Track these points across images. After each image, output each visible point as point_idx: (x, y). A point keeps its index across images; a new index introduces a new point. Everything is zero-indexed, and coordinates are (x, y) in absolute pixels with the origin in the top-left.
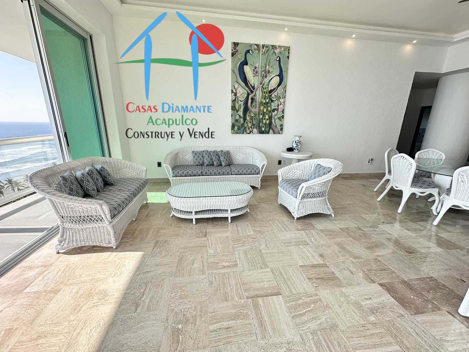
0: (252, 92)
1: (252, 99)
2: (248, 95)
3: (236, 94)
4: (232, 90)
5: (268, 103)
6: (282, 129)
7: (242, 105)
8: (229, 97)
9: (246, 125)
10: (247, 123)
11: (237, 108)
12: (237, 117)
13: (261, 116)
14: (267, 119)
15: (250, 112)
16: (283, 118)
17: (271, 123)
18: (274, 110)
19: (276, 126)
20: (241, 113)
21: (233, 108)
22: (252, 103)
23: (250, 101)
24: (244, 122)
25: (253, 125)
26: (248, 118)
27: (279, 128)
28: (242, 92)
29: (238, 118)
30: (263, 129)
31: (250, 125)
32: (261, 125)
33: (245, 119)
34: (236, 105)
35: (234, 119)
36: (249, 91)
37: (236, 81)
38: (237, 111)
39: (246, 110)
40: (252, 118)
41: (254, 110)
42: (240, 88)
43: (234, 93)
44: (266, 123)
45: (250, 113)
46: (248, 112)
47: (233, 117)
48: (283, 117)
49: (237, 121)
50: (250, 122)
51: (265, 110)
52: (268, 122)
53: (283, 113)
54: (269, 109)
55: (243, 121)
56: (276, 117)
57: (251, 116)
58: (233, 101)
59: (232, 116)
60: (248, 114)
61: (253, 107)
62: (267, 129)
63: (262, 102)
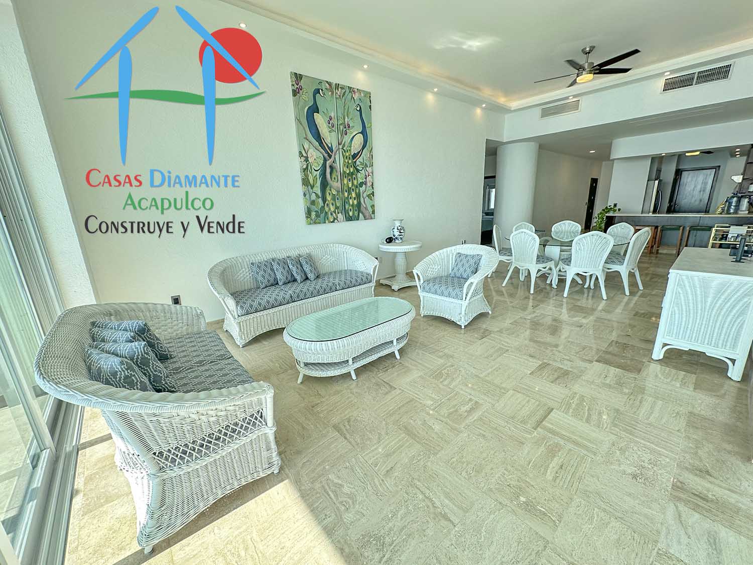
0: (330, 156)
1: (331, 167)
2: (325, 160)
3: (307, 159)
4: (300, 153)
5: (352, 174)
6: (373, 212)
7: (318, 177)
8: (297, 164)
9: (327, 209)
10: (328, 205)
11: (311, 182)
12: (313, 197)
13: (346, 194)
14: (355, 198)
15: (330, 188)
16: (373, 196)
17: (359, 204)
18: (361, 184)
19: (366, 208)
20: (318, 189)
21: (305, 182)
22: (331, 173)
23: (328, 170)
24: (324, 204)
25: (337, 208)
26: (329, 198)
27: (370, 210)
28: (315, 156)
29: (315, 199)
30: (351, 214)
31: (332, 209)
32: (347, 207)
33: (324, 200)
34: (309, 177)
35: (309, 199)
36: (326, 155)
37: (304, 138)
38: (312, 187)
39: (324, 185)
40: (334, 198)
41: (335, 184)
42: (312, 150)
43: (305, 157)
44: (353, 205)
45: (330, 190)
46: (328, 188)
47: (307, 196)
48: (373, 194)
49: (313, 203)
50: (333, 204)
51: (350, 185)
52: (355, 202)
53: (373, 188)
54: (355, 182)
55: (322, 203)
56: (365, 195)
57: (332, 194)
58: (305, 170)
59: (305, 195)
60: (328, 191)
61: (333, 179)
62: (356, 214)
63: (344, 172)
